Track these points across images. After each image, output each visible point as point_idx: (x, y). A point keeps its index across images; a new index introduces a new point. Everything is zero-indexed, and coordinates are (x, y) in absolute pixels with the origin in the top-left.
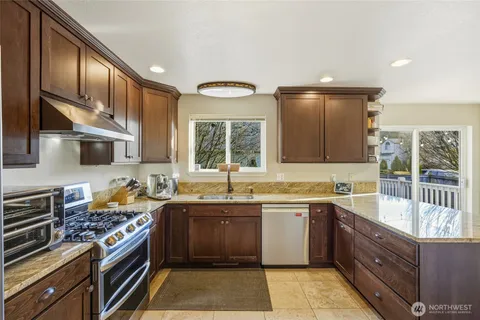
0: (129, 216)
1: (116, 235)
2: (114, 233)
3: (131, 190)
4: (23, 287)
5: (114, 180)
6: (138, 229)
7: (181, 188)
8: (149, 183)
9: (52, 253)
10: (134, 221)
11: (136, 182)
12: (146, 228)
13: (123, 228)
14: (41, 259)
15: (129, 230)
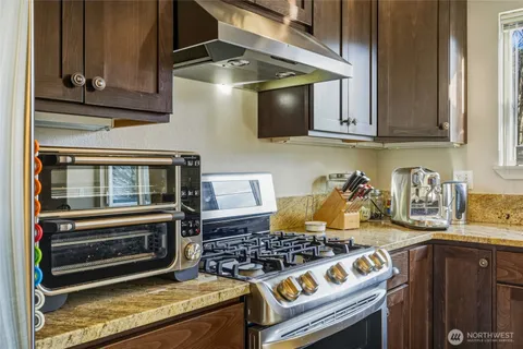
0: (339, 248)
1: (300, 280)
2: (297, 274)
3: (352, 197)
4: (106, 333)
5: (323, 179)
6: (354, 281)
7: (475, 208)
8: (394, 189)
9: (176, 286)
10: (347, 262)
11: (363, 181)
12: (376, 284)
13: (319, 270)
14: (156, 291)
15: (332, 277)
